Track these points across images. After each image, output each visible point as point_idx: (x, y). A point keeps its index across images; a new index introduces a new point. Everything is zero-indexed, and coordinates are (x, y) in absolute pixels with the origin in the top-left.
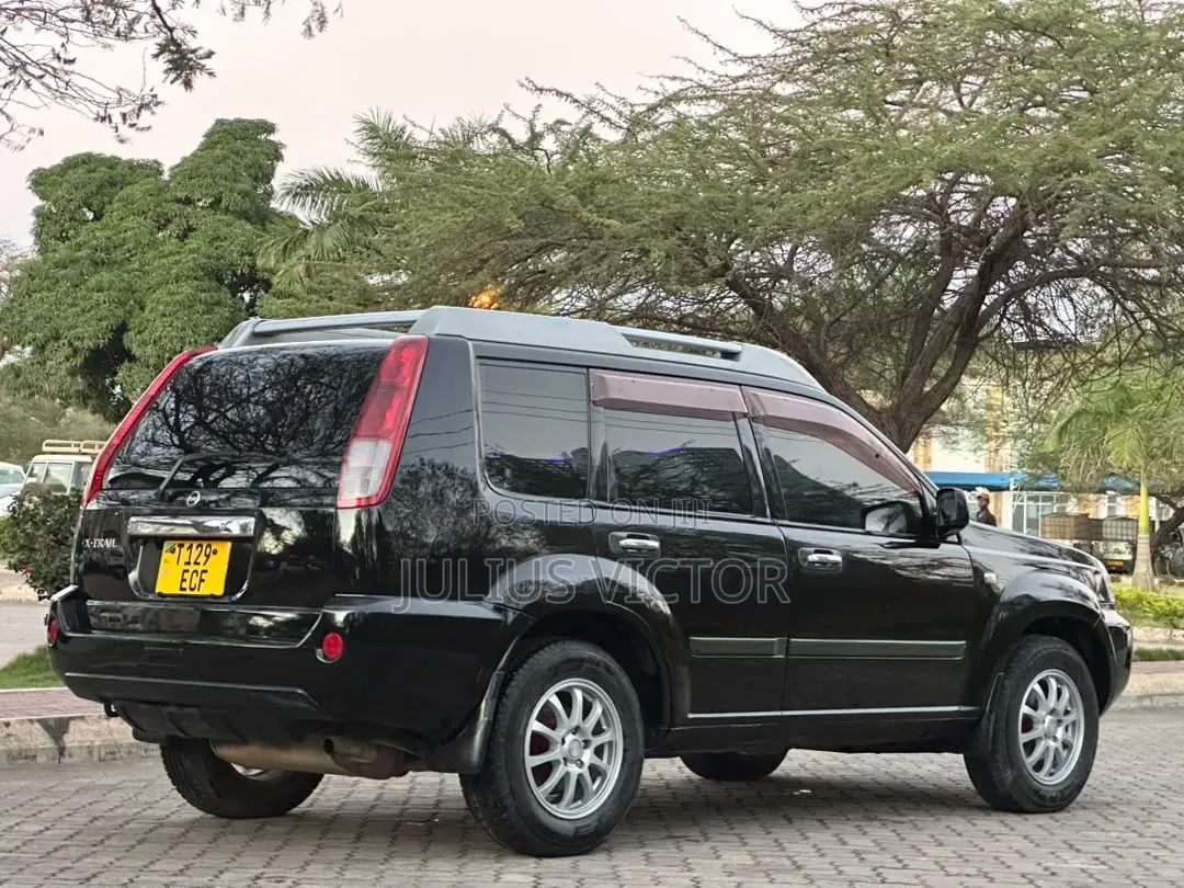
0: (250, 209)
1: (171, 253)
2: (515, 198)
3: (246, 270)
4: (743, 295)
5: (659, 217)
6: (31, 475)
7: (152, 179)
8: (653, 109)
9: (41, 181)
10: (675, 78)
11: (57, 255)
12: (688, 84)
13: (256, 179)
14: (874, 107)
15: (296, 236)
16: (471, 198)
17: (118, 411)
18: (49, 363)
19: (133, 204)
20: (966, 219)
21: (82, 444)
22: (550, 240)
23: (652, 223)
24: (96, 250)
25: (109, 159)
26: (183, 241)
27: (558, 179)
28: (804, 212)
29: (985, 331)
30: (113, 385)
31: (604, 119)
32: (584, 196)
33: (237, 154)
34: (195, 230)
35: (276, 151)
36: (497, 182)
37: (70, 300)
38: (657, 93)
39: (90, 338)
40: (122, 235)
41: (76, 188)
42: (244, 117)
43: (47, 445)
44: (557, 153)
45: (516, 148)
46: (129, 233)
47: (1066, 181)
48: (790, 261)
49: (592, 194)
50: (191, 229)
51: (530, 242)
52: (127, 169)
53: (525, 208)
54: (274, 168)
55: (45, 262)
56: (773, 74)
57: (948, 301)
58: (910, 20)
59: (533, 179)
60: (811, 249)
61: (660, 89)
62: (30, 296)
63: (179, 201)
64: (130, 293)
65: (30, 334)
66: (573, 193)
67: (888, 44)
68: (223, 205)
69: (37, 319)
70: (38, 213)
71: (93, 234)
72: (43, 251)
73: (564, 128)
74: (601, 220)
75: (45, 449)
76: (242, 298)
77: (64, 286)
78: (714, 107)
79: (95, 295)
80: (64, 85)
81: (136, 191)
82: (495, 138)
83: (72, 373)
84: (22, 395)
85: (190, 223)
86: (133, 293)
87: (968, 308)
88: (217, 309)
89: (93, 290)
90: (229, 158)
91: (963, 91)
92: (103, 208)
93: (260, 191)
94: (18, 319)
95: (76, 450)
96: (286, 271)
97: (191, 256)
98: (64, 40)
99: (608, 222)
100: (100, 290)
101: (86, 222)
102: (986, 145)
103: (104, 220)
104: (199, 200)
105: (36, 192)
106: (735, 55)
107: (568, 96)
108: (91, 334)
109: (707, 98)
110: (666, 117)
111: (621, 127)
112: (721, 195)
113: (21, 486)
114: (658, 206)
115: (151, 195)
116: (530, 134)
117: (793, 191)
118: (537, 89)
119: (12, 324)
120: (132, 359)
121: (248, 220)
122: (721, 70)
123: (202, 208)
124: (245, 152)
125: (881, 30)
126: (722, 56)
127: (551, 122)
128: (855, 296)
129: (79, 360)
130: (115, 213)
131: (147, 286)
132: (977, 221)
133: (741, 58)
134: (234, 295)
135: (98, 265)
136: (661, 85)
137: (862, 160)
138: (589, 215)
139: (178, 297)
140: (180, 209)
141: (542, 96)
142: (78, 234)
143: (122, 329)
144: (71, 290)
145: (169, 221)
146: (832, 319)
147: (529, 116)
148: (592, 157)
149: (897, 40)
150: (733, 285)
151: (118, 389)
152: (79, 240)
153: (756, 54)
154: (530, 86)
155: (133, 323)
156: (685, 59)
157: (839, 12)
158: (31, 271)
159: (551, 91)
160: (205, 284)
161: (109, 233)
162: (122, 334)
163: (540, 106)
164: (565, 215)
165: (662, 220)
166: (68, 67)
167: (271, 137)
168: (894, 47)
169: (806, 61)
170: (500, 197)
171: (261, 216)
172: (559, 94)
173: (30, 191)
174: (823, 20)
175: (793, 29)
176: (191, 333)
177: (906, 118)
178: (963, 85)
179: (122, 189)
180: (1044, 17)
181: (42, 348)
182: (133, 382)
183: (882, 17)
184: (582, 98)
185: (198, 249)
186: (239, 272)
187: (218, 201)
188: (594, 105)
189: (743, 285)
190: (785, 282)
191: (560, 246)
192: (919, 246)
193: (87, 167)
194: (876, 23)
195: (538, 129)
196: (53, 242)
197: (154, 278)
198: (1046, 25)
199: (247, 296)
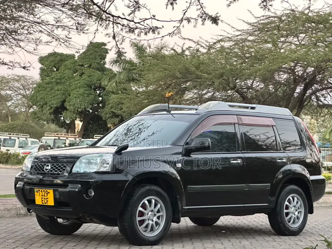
0: (100, 67)
1: (78, 80)
2: (179, 68)
3: (98, 85)
4: (239, 94)
5: (217, 73)
6: (42, 142)
7: (73, 59)
8: (215, 43)
9: (42, 60)
10: (221, 36)
11: (46, 81)
12: (225, 37)
13: (101, 59)
14: (275, 44)
15: (113, 75)
16: (167, 68)
17: (62, 124)
18: (44, 111)
19: (67, 66)
20: (300, 73)
21: (56, 133)
22: (188, 79)
23: (215, 75)
24: (57, 79)
25: (60, 54)
26: (81, 76)
27: (190, 63)
28: (256, 72)
29: (306, 103)
30: (61, 117)
31: (202, 46)
32: (197, 68)
33: (96, 52)
34: (84, 73)
35: (107, 51)
36: (174, 64)
37: (50, 93)
38: (216, 40)
39: (55, 104)
40: (64, 75)
41: (52, 62)
42: (98, 42)
43: (46, 134)
44: (189, 55)
45: (178, 54)
46: (66, 75)
47: (326, 64)
48: (252, 85)
49: (199, 67)
50: (83, 73)
51: (182, 80)
52: (66, 57)
53: (181, 71)
54: (106, 56)
55: (43, 82)
56: (247, 34)
57: (296, 95)
58: (285, 20)
59: (183, 63)
60: (258, 82)
61: (217, 39)
62: (39, 92)
63: (80, 65)
64: (66, 92)
65: (39, 103)
66: (194, 67)
67: (278, 26)
68: (92, 66)
69: (41, 99)
70: (41, 69)
71: (56, 75)
72: (42, 80)
73: (191, 49)
74: (202, 74)
75: (45, 135)
76: (97, 92)
77: (48, 89)
78: (231, 43)
79: (57, 92)
80: (68, 44)
81: (68, 63)
82: (172, 52)
83: (50, 114)
84: (36, 120)
85: (83, 72)
86: (67, 91)
87: (301, 97)
88: (90, 96)
89: (56, 90)
90: (94, 53)
91: (299, 39)
92: (59, 67)
93: (102, 62)
94: (35, 99)
95: (54, 135)
96: (110, 85)
97: (83, 81)
98: (69, 33)
99: (204, 75)
100: (58, 90)
101: (54, 71)
102: (304, 54)
103: (59, 71)
104: (85, 65)
105: (40, 63)
106: (237, 29)
107: (192, 40)
108: (55, 103)
109: (230, 41)
110: (218, 46)
111: (206, 48)
112: (234, 68)
113: (39, 145)
114: (217, 70)
115: (72, 64)
116: (182, 50)
117: (253, 66)
118: (183, 38)
119: (34, 100)
120: (67, 110)
121: (99, 70)
122: (233, 33)
123: (86, 67)
124: (98, 52)
125: (277, 23)
126: (234, 30)
127: (187, 47)
128: (270, 94)
129: (52, 110)
130: (62, 69)
131: (71, 89)
132: (303, 74)
133: (239, 30)
134: (95, 91)
135: (57, 83)
136: (217, 37)
137: (271, 58)
138: (199, 73)
139: (79, 92)
140: (80, 67)
141: (185, 40)
142: (52, 75)
143: (64, 101)
144: (50, 90)
145: (77, 71)
146: (264, 100)
147: (182, 46)
148: (198, 57)
149: (281, 25)
150: (237, 92)
151: (62, 118)
152: (52, 76)
153: (243, 29)
154: (182, 38)
155: (67, 100)
156: (224, 30)
157: (265, 18)
158: (39, 85)
159: (187, 39)
160: (87, 89)
161: (60, 74)
162: (64, 102)
163: (184, 43)
164: (192, 73)
165: (218, 74)
166: (69, 40)
167: (106, 47)
168: (280, 27)
169: (256, 31)
170: (175, 68)
171: (102, 69)
172: (190, 40)
173: (39, 63)
174: (261, 20)
175: (253, 22)
176: (83, 102)
177: (284, 46)
178: (299, 37)
179: (64, 62)
180: (320, 20)
181: (42, 107)
182: (67, 116)
183: (277, 19)
184: (196, 41)
185: (85, 79)
186: (96, 85)
187: (91, 65)
188: (199, 42)
189: (239, 92)
190: (251, 90)
191: (190, 81)
192: (287, 80)
193: (54, 56)
194: (275, 21)
195: (184, 49)
196: (45, 77)
197: (73, 87)
198: (321, 22)
199: (98, 92)
